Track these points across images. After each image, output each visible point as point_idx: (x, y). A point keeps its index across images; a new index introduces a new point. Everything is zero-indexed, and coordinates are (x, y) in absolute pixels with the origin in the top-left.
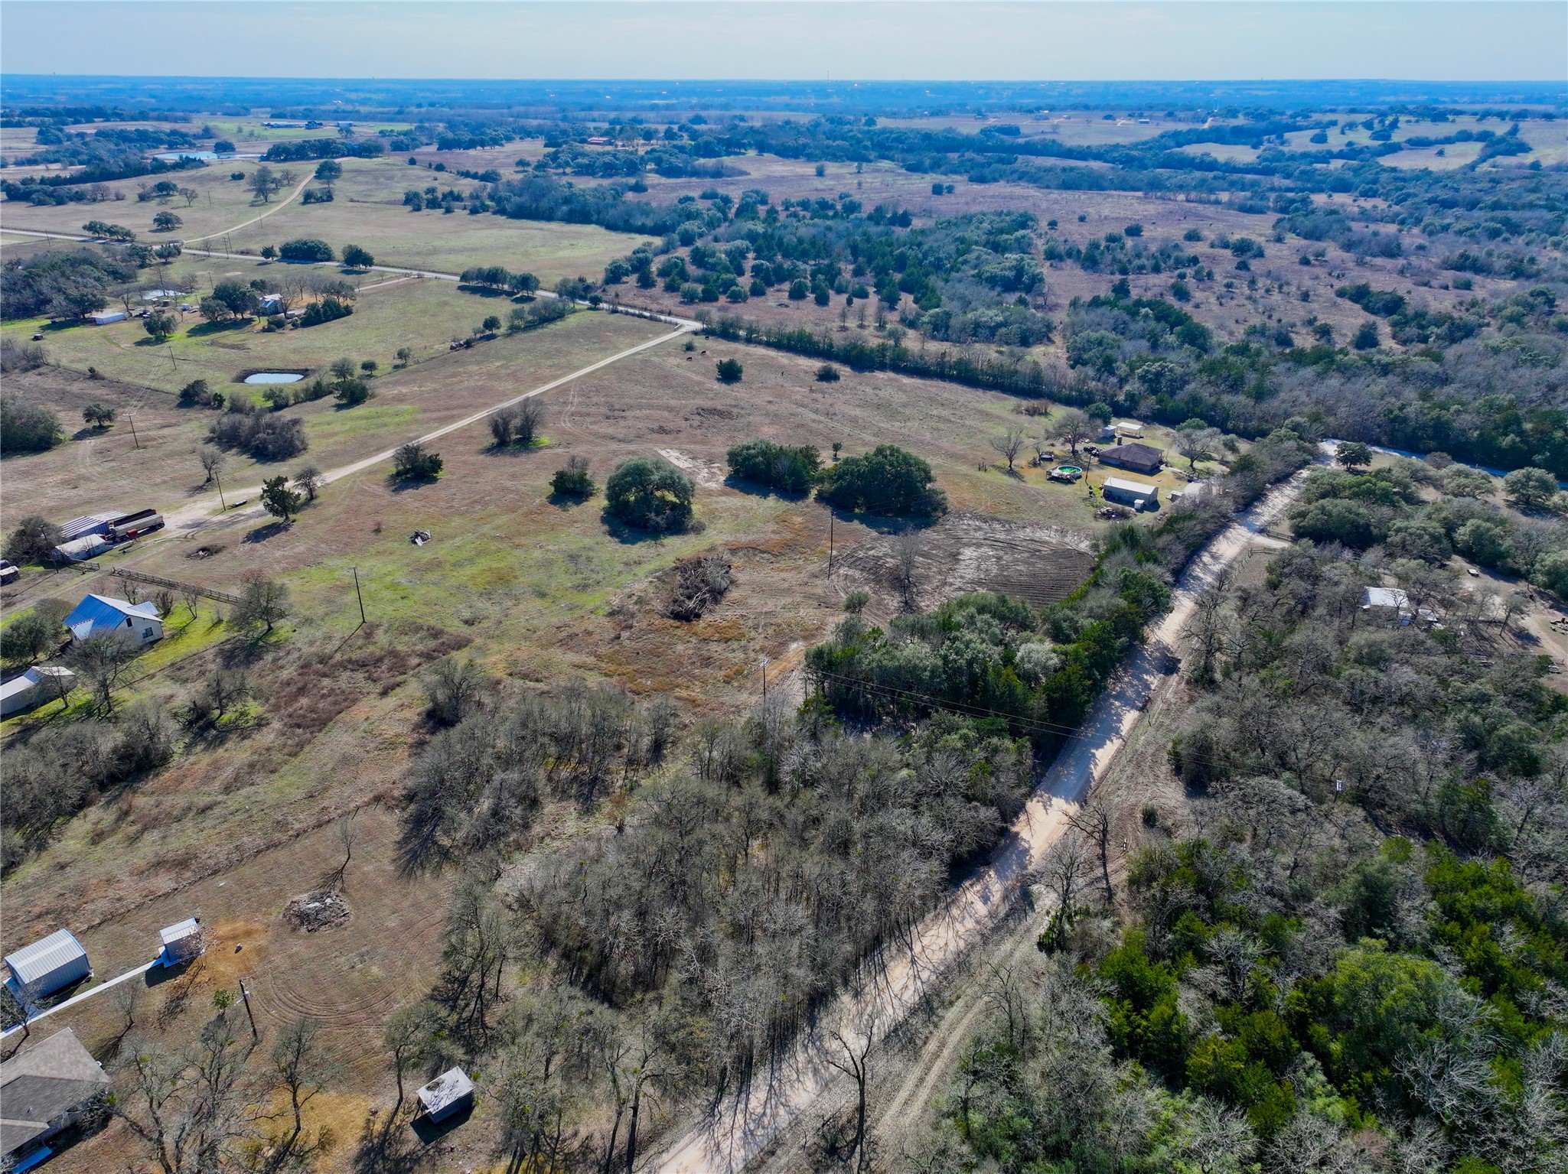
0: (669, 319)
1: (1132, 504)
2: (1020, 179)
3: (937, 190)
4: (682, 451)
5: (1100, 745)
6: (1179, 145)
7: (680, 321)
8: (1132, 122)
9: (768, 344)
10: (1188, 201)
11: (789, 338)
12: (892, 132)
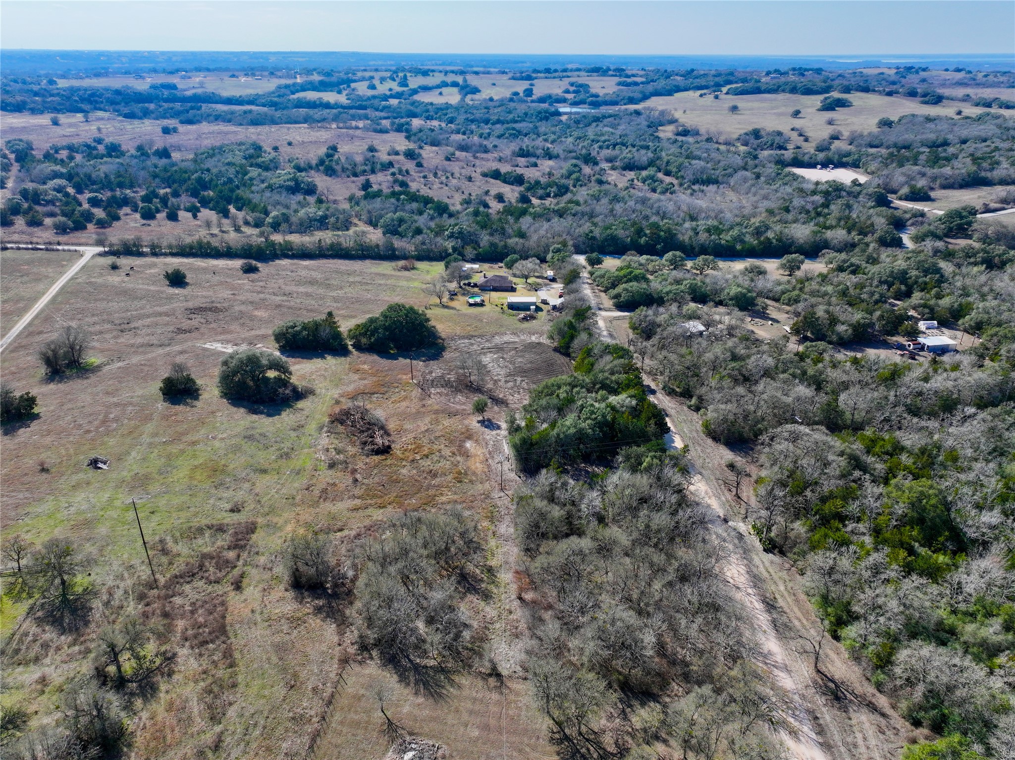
0: (66, 248)
1: (529, 310)
2: (216, 120)
3: (166, 131)
4: (222, 342)
5: (673, 442)
6: (293, 93)
7: (80, 248)
8: (250, 79)
9: (173, 255)
10: (338, 128)
11: (191, 247)
12: (86, 90)
